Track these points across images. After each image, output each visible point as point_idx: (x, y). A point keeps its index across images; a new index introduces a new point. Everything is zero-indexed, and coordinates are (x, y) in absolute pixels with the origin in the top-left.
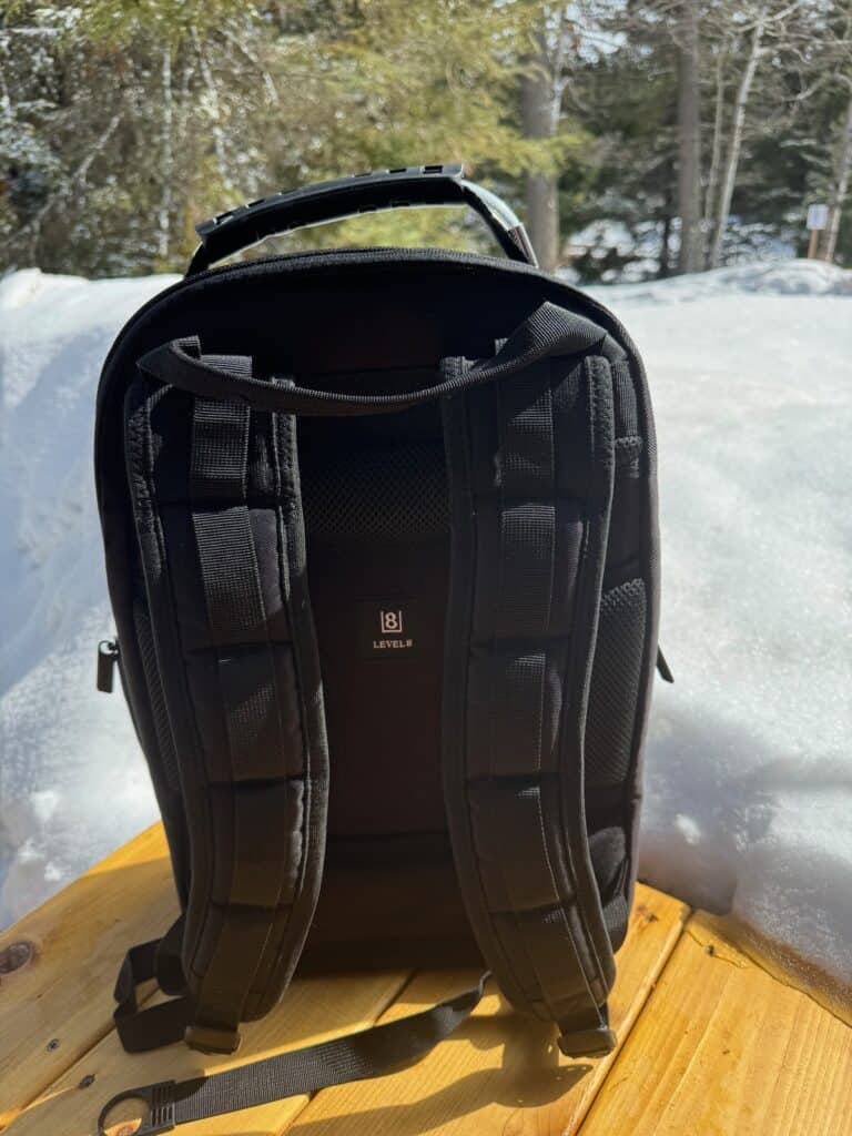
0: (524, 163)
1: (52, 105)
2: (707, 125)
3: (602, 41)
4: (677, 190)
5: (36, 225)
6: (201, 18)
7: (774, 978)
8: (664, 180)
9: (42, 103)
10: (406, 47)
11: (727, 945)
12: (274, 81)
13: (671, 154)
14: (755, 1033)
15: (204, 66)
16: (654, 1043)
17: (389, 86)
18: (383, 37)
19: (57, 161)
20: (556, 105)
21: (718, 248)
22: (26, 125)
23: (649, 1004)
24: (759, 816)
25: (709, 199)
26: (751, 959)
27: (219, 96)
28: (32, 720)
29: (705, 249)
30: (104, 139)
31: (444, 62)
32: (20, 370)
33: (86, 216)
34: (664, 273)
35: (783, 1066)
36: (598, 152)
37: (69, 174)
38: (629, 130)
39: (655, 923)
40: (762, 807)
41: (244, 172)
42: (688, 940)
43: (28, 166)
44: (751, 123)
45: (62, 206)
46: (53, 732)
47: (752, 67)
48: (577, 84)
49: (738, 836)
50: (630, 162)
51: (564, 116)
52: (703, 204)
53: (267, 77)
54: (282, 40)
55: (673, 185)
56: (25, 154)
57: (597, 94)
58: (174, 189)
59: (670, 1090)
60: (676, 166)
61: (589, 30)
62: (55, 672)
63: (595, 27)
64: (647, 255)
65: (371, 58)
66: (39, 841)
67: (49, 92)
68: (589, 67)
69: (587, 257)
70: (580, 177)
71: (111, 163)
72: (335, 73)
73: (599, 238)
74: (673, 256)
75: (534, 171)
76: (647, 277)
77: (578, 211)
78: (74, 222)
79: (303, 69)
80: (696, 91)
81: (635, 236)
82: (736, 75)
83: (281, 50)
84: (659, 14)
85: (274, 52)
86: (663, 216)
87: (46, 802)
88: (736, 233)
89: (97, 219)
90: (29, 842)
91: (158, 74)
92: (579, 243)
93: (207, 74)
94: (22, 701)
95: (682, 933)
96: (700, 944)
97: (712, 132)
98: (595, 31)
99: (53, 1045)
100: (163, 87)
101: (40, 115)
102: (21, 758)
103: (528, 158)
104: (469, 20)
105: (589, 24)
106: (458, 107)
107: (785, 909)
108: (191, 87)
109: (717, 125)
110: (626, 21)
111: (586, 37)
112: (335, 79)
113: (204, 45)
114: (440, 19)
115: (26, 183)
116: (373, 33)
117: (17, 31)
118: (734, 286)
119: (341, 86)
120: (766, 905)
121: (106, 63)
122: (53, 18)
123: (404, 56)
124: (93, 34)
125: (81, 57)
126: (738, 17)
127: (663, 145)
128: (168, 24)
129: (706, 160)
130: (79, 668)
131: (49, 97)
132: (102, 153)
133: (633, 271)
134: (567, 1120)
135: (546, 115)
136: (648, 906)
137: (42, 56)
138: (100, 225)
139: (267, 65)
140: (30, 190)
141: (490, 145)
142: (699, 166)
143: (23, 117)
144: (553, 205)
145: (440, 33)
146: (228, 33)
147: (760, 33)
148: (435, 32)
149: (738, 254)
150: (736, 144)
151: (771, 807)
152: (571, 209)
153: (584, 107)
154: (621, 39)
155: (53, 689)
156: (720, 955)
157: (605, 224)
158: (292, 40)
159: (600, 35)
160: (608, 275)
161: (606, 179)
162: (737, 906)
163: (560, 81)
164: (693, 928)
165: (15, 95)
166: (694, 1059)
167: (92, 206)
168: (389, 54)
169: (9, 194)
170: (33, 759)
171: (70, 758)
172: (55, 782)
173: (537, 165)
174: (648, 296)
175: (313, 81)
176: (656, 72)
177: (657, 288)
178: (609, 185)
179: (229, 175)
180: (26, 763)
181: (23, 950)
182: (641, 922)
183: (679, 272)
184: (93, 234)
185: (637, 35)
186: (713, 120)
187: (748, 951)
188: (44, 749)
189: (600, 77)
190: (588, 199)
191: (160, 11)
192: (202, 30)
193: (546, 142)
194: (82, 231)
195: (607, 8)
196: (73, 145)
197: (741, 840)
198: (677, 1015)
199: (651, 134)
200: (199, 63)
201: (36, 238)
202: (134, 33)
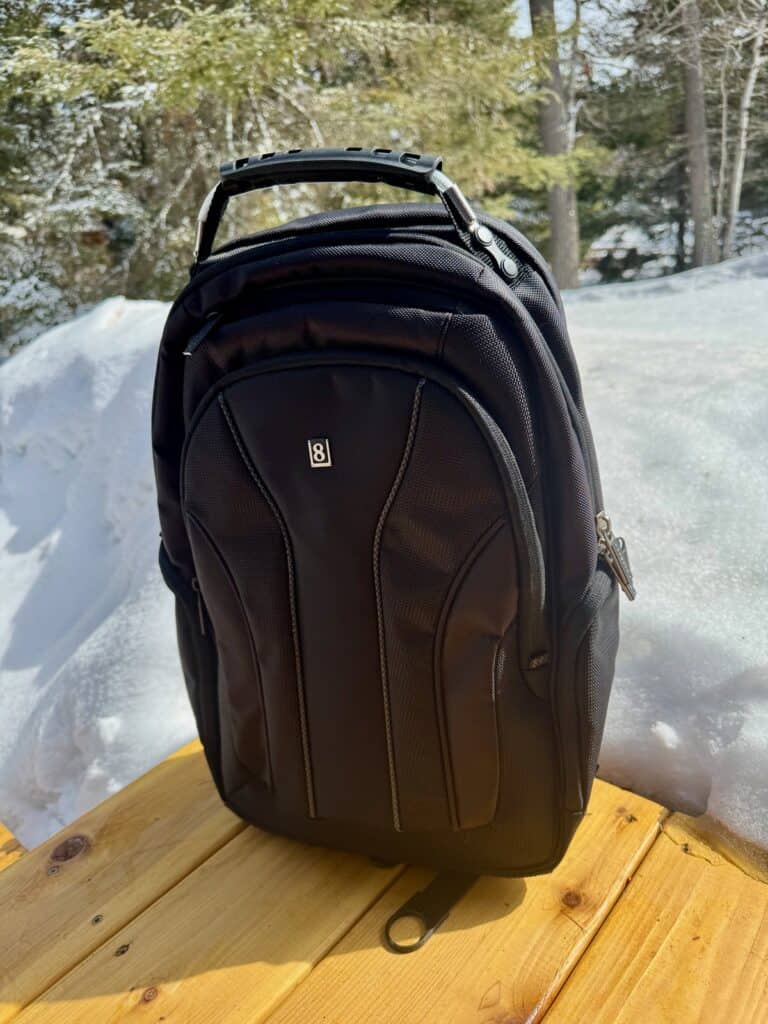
0: (542, 177)
1: (136, 164)
2: (714, 130)
3: (612, 65)
4: (689, 191)
5: (126, 264)
6: (255, 80)
7: (745, 873)
8: (677, 183)
9: (127, 163)
10: (432, 86)
11: (702, 843)
12: (320, 127)
13: (681, 159)
14: (726, 921)
15: (260, 119)
16: (627, 928)
17: (419, 122)
18: (412, 80)
19: (141, 210)
20: (572, 125)
21: (731, 239)
22: (115, 182)
23: (625, 894)
24: (731, 723)
25: (720, 196)
26: (724, 856)
27: (273, 144)
28: (101, 660)
29: (719, 243)
30: (180, 188)
31: (466, 95)
32: (106, 380)
33: (166, 253)
34: (681, 266)
35: (751, 952)
36: (612, 163)
37: (152, 220)
38: (641, 141)
39: (634, 824)
40: (735, 714)
41: (296, 204)
42: (664, 838)
43: (118, 217)
44: (756, 124)
45: (147, 246)
46: (117, 668)
47: (753, 75)
48: (589, 105)
49: (712, 742)
50: (643, 169)
51: (580, 134)
52: (714, 202)
53: (313, 124)
54: (325, 91)
55: (685, 187)
56: (114, 207)
57: (611, 112)
58: (238, 224)
59: (639, 971)
60: (688, 170)
61: (599, 57)
62: (122, 619)
63: (605, 54)
64: (664, 252)
65: (402, 99)
66: (105, 759)
67: (134, 153)
68: (602, 90)
69: (609, 258)
70: (598, 187)
71: (185, 208)
72: (371, 115)
73: (619, 240)
74: (688, 251)
75: (551, 184)
76: (666, 272)
77: (597, 217)
78: (157, 259)
79: (343, 114)
80: (702, 101)
81: (652, 236)
82: (740, 82)
83: (325, 100)
84: (665, 35)
85: (319, 102)
86: (678, 217)
87: (110, 726)
88: (748, 226)
89: (174, 255)
90: (96, 761)
91: (222, 130)
92: (601, 246)
93: (263, 126)
94: (95, 645)
95: (659, 832)
96: (675, 842)
97: (719, 136)
98: (605, 57)
99: (97, 920)
100: (226, 140)
101: (127, 173)
102: (92, 691)
103: (545, 172)
104: (486, 57)
105: (599, 52)
106: (479, 132)
107: (756, 808)
108: (250, 138)
109: (724, 130)
110: (633, 45)
111: (598, 64)
112: (372, 120)
113: (260, 101)
114: (461, 60)
115: (120, 231)
116: (402, 78)
117: (107, 106)
118: (748, 273)
119: (376, 124)
120: (739, 805)
121: (180, 125)
122: (135, 94)
123: (431, 94)
124: (167, 103)
125: (159, 122)
126: (738, 32)
127: (673, 151)
128: (228, 88)
129: (715, 161)
130: (140, 614)
131: (134, 158)
132: (179, 201)
133: (652, 268)
134: (540, 995)
135: (563, 135)
136: (628, 808)
137: (128, 125)
138: (178, 259)
139: (313, 113)
140: (123, 238)
141: (510, 164)
142: (708, 168)
143: (112, 175)
144: (573, 214)
145: (463, 70)
146: (280, 90)
147: (759, 43)
148: (458, 70)
149: (753, 245)
150: (743, 145)
151: (743, 715)
152: (591, 216)
153: (597, 124)
154: (629, 62)
155: (119, 633)
156: (696, 853)
157: (623, 227)
158: (332, 91)
159: (610, 61)
160: (628, 273)
161: (622, 186)
162: (712, 806)
163: (575, 105)
164: (669, 829)
165: (107, 158)
166: (663, 945)
167: (171, 244)
168: (417, 95)
169: (107, 242)
170: (101, 692)
171: (131, 689)
172: (119, 710)
173: (554, 178)
174: (665, 289)
175: (353, 123)
176: (664, 88)
177: (675, 281)
178: (625, 193)
179: (283, 209)
180: (96, 695)
181: (78, 843)
182: (620, 823)
183: (695, 264)
184: (172, 267)
185: (644, 57)
186: (719, 126)
187: (723, 850)
188: (110, 682)
189: (611, 96)
190: (605, 207)
191: (220, 78)
192: (257, 90)
193: (561, 157)
194: (163, 267)
195: (615, 36)
196: (155, 197)
197: (715, 747)
198: (650, 905)
199: (663, 141)
200: (256, 118)
201: (126, 275)
202: (201, 98)
